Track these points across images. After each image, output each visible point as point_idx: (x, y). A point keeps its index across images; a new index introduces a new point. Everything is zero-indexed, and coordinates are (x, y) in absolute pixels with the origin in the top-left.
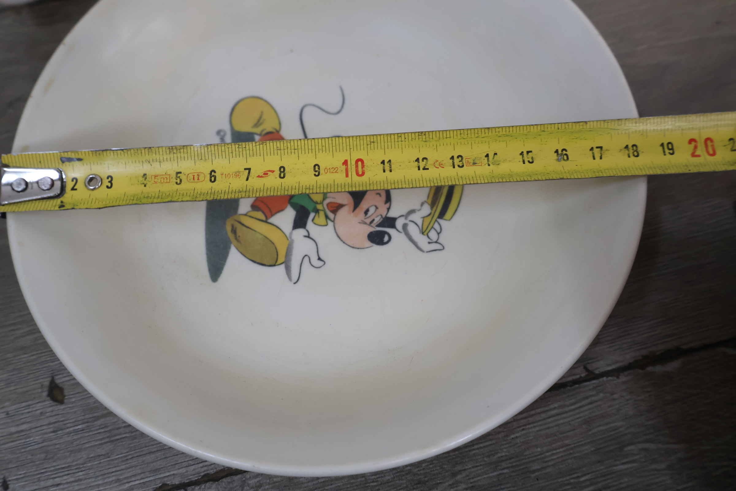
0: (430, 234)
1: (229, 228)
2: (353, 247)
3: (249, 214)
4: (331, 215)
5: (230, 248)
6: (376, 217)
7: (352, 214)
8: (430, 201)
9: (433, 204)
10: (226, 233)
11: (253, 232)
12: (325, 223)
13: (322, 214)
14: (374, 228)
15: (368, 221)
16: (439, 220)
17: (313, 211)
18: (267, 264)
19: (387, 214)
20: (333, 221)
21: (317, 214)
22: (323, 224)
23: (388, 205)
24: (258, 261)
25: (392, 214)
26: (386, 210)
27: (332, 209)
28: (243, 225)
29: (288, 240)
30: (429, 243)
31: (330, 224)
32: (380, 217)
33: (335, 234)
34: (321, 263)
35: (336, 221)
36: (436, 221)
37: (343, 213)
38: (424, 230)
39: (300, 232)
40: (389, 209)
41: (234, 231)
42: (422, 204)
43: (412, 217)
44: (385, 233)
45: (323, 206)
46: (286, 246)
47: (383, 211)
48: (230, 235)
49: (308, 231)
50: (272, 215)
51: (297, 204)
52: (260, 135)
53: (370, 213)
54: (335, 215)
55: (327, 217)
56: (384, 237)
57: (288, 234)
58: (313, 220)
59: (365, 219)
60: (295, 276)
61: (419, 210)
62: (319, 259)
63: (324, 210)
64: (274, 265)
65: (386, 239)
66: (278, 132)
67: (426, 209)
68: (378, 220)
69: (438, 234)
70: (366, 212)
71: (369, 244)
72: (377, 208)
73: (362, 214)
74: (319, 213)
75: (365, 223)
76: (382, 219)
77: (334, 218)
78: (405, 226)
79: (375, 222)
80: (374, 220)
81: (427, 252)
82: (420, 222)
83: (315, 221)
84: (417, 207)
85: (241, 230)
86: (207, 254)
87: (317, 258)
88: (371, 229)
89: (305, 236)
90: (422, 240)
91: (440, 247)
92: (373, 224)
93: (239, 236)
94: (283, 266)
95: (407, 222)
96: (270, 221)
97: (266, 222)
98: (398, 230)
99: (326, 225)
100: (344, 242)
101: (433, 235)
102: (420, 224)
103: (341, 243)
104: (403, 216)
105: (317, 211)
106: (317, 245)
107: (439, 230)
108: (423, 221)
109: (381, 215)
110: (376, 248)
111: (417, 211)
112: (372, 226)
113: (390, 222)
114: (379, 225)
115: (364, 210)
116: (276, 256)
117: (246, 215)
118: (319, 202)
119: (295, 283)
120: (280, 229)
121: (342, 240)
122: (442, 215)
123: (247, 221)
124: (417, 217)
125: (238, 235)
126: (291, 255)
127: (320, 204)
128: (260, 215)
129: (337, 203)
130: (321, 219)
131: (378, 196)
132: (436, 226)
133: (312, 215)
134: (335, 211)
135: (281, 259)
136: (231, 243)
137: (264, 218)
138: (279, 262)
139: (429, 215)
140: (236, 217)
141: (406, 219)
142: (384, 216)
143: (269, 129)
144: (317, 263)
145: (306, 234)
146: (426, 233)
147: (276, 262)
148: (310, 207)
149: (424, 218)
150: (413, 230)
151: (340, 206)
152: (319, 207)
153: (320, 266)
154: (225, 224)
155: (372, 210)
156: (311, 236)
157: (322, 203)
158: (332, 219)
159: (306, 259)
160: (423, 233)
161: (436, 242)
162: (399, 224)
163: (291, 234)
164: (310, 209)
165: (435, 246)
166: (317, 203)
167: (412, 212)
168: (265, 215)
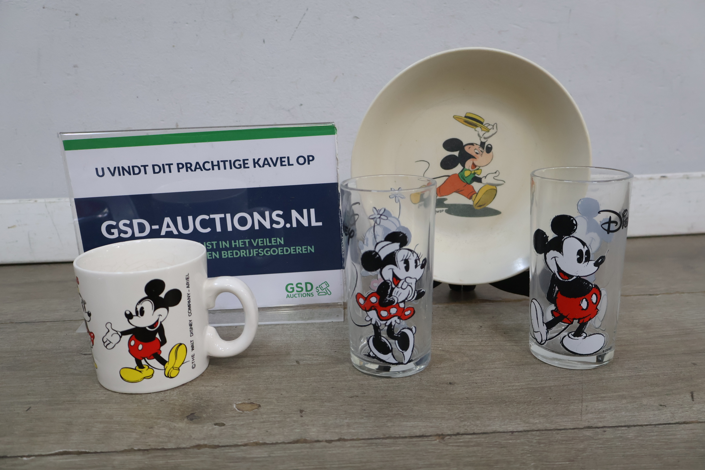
0: (490, 128)
1: (479, 208)
2: (492, 159)
3: (473, 200)
4: (477, 168)
5: (487, 207)
6: (480, 149)
7: (477, 159)
8: (475, 127)
9: (476, 126)
10: (480, 209)
11: (481, 198)
12: (480, 170)
13: (476, 171)
15: (481, 153)
16: (484, 124)
17: (475, 175)
18: (496, 193)
20: (480, 167)
22: (481, 171)
23: (475, 145)
24: (494, 197)
25: (479, 143)
27: (474, 167)
28: (478, 202)
29: (486, 185)
30: (493, 129)
31: (481, 168)
33: (486, 166)
34: (497, 172)
35: (480, 166)
36: (484, 125)
37: (476, 163)
38: (487, 131)
39: (483, 180)
40: (476, 144)
41: (480, 206)
42: (476, 130)
43: (481, 135)
44: (487, 146)
46: (488, 185)
47: (477, 147)
49: (483, 177)
50: (475, 191)
53: (478, 152)
54: (477, 166)
55: (478, 169)
56: (489, 147)
57: (483, 185)
58: (478, 175)
59: (480, 154)
60: (502, 182)
63: (475, 170)
64: (497, 190)
65: (490, 146)
67: (478, 129)
68: (481, 149)
69: (490, 125)
70: (477, 153)
71: (491, 153)
72: (475, 149)
73: (478, 155)
75: (482, 154)
76: (481, 147)
77: (479, 166)
78: (485, 138)
79: (482, 150)
81: (497, 130)
83: (479, 174)
84: (477, 133)
85: (480, 204)
86: (489, 216)
87: (495, 174)
88: (485, 152)
89: (485, 178)
90: (492, 132)
91: (496, 125)
94: (497, 187)
95: (483, 137)
96: (477, 192)
97: (477, 194)
98: (486, 141)
99: (481, 170)
100: (490, 163)
101: (490, 127)
102: (484, 132)
103: (490, 164)
104: (480, 139)
105: (475, 173)
106: (490, 174)
107: (488, 125)
108: (484, 131)
110: (493, 150)
111: (479, 133)
113: (482, 144)
114: (483, 149)
115: (476, 154)
116: (493, 190)
117: (473, 202)
118: (471, 172)
119: (505, 182)
120: (481, 188)
121: (489, 164)
122: (482, 123)
123: (476, 201)
124: (481, 133)
125: (482, 204)
126: (493, 184)
128: (474, 196)
129: (472, 165)
130: (478, 172)
131: (470, 148)
132: (486, 125)
133: (476, 175)
134: (475, 166)
135: (494, 188)
136: (485, 207)
137: (476, 194)
138: (495, 188)
139: (481, 128)
140: (474, 206)
141: (482, 138)
142: (479, 146)
144: (497, 173)
145: (484, 178)
147: (495, 190)
148: (472, 176)
149: (482, 130)
150: (487, 135)
151: (473, 164)
152: (473, 172)
154: (477, 210)
155: (476, 151)
156: (485, 176)
157: (471, 171)
159: (495, 178)
160: (489, 131)
161: (493, 126)
162: (483, 140)
163: (483, 184)
164: (473, 176)
165: (495, 127)
166: (471, 173)
167: (479, 135)
168: (474, 194)
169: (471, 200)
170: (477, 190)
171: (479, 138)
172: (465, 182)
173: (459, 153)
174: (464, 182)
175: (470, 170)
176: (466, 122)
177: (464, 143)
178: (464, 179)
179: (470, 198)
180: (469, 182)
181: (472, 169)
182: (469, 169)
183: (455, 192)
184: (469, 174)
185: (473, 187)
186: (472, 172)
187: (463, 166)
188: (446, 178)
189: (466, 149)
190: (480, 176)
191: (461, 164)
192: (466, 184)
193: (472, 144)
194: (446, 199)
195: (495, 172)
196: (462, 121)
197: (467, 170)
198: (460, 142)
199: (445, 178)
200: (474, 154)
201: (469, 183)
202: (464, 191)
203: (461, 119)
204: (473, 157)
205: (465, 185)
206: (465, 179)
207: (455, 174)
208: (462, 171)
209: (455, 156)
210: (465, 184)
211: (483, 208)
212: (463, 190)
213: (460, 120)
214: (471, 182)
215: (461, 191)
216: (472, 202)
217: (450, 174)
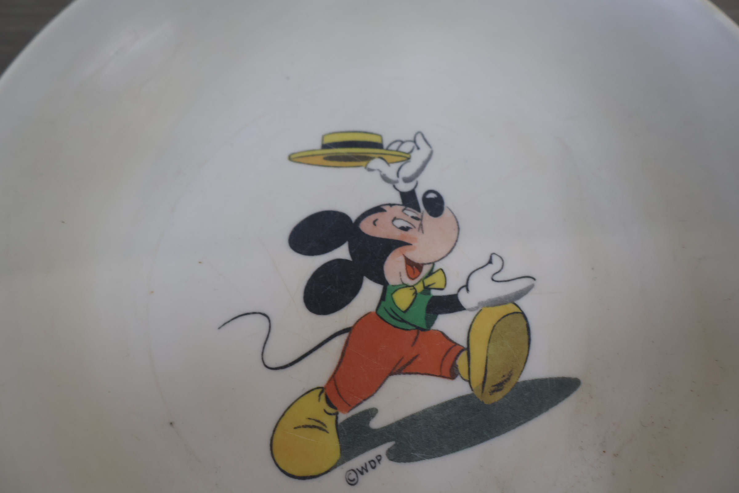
0: (407, 151)
1: (498, 396)
2: (459, 229)
3: (466, 377)
4: (426, 269)
5: (524, 382)
6: (408, 215)
7: (414, 244)
8: (364, 163)
9: (367, 158)
10: (506, 396)
11: (489, 360)
12: (440, 273)
13: (428, 282)
14: (423, 214)
15: (416, 223)
17: (429, 294)
18: (525, 323)
19: (399, 205)
20: (433, 264)
21: (431, 287)
22: (443, 275)
23: (385, 208)
24: (526, 336)
25: (397, 199)
26: (394, 207)
27: (416, 271)
28: (485, 378)
29: (481, 310)
30: (418, 148)
31: (438, 266)
32: (406, 212)
33: (450, 255)
34: (495, 258)
35: (432, 260)
36: (387, 149)
37: (416, 256)
38: (404, 159)
39: (464, 298)
40: (391, 205)
41: (499, 387)
42: (370, 170)
43: (392, 176)
44: (425, 199)
45: (417, 284)
46: (491, 308)
47: (397, 211)
48: (507, 389)
49: (459, 290)
50: (456, 344)
51: (426, 318)
52: (336, 414)
53: (405, 224)
54: (423, 264)
55: (431, 273)
56: (431, 199)
57: (474, 313)
58: (441, 289)
59: (415, 227)
60: (526, 283)
61: (380, 171)
62: (490, 262)
63: (423, 280)
64: (523, 313)
65: (431, 196)
66: (323, 389)
67: (376, 163)
68: (411, 213)
69: (402, 142)
70: (403, 229)
71: (446, 213)
72: (395, 219)
73: (410, 232)
74: (429, 285)
75: (421, 225)
76: (408, 208)
77: (429, 264)
78: (407, 180)
79: (415, 215)
80: (413, 217)
81: (431, 148)
82: (396, 166)
83: (442, 287)
84: (376, 175)
85: (494, 378)
86: (547, 408)
87: (490, 265)
88: (426, 216)
89: (468, 290)
90: (418, 158)
91: (419, 136)
92: (418, 215)
93: (504, 376)
94: (520, 302)
95: (400, 180)
96: (464, 345)
97: (468, 349)
98: (416, 186)
99: (442, 270)
100: (457, 241)
101: (406, 148)
102: (398, 165)
103: (458, 244)
104: (394, 187)
105: (427, 289)
106: (474, 272)
107: (398, 143)
108: (393, 163)
109: (403, 210)
110: (448, 202)
111: (382, 174)
112: (422, 216)
113: (408, 198)
114: (418, 209)
115: (403, 232)
116: (510, 316)
117: (469, 381)
118: (413, 291)
119: (534, 279)
120: (471, 326)
121: (455, 244)
122: (377, 146)
123: (477, 376)
124: (391, 171)
125: (503, 379)
126: (500, 298)
127: (414, 288)
128: (462, 362)
129: (406, 269)
130: (436, 279)
131: (377, 223)
132: (394, 147)
133: (434, 293)
134: (419, 267)
135: (511, 308)
136: (517, 383)
137: (464, 354)
138: (516, 309)
139: (382, 159)
140: (478, 394)
141: (397, 182)
142: (403, 207)
143: (323, 404)
144: (497, 262)
145: (464, 290)
146: (408, 156)
147: (517, 313)
148: (424, 301)
149: (388, 164)
150: (408, 170)
151: (409, 263)
152: (420, 288)
153: (498, 258)
154: (494, 404)
155: (399, 223)
156: (464, 283)
157: (413, 287)
158: (431, 266)
159: (497, 277)
160: (409, 159)
161: (414, 142)
162: (406, 187)
163: (471, 310)
164: (427, 299)
165: (420, 141)
166: (416, 293)
167: (385, 178)
168: (458, 355)
169: (458, 379)
170: (460, 339)
171: (389, 187)
172: (410, 327)
173: (351, 249)
174: (408, 330)
175: (407, 286)
176: (331, 158)
177: (354, 217)
178: (403, 321)
179: (453, 374)
180: (422, 323)
181: (413, 279)
182: (403, 284)
183: (391, 374)
184: (411, 298)
185: (443, 334)
186: (416, 287)
187: (380, 278)
188: (343, 338)
189: (366, 227)
190: (449, 291)
191: (371, 278)
192: (418, 334)
193: (378, 209)
194: (371, 413)
195: (487, 260)
196: (320, 160)
197: (397, 288)
198: (342, 217)
199: (339, 342)
200: (397, 235)
201: (424, 327)
202: (419, 359)
203: (313, 155)
204: (400, 244)
205: (416, 339)
206: (406, 317)
207: (367, 316)
208: (383, 298)
209: (339, 261)
210: (415, 335)
211: (512, 389)
212: (416, 357)
213: (311, 160)
214: (431, 321)
215: (409, 363)
216: (466, 384)
217: (350, 323)
